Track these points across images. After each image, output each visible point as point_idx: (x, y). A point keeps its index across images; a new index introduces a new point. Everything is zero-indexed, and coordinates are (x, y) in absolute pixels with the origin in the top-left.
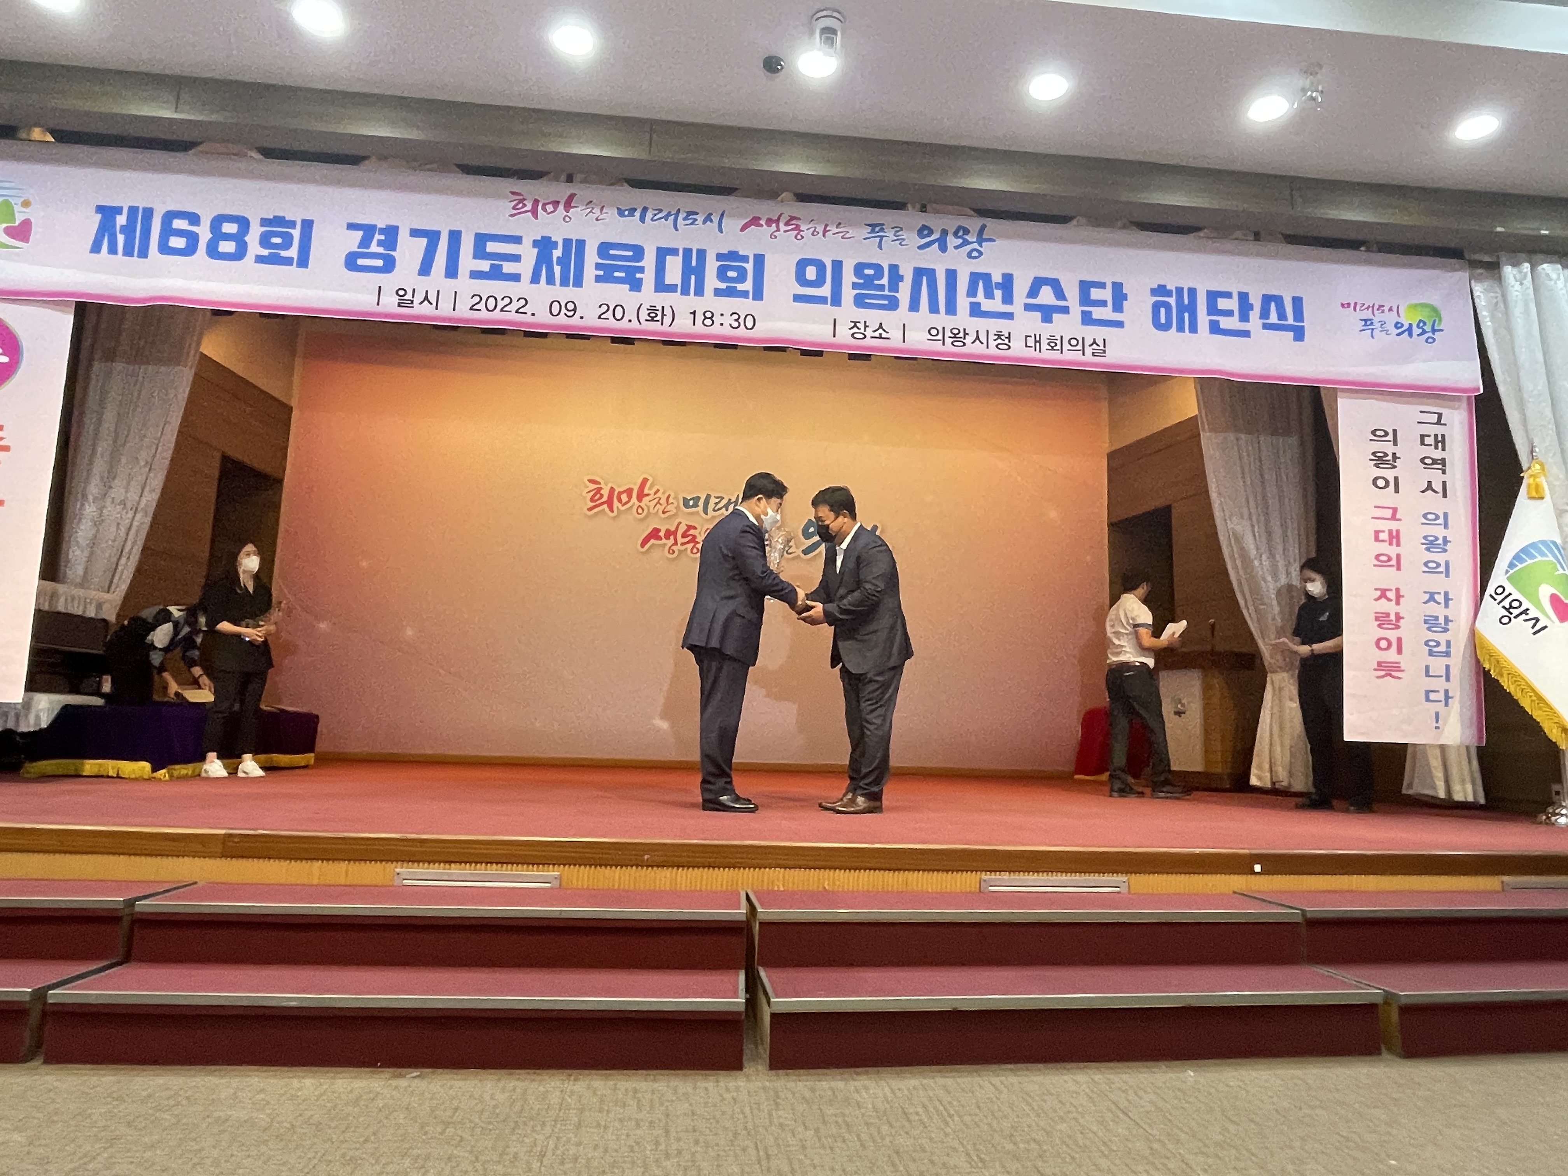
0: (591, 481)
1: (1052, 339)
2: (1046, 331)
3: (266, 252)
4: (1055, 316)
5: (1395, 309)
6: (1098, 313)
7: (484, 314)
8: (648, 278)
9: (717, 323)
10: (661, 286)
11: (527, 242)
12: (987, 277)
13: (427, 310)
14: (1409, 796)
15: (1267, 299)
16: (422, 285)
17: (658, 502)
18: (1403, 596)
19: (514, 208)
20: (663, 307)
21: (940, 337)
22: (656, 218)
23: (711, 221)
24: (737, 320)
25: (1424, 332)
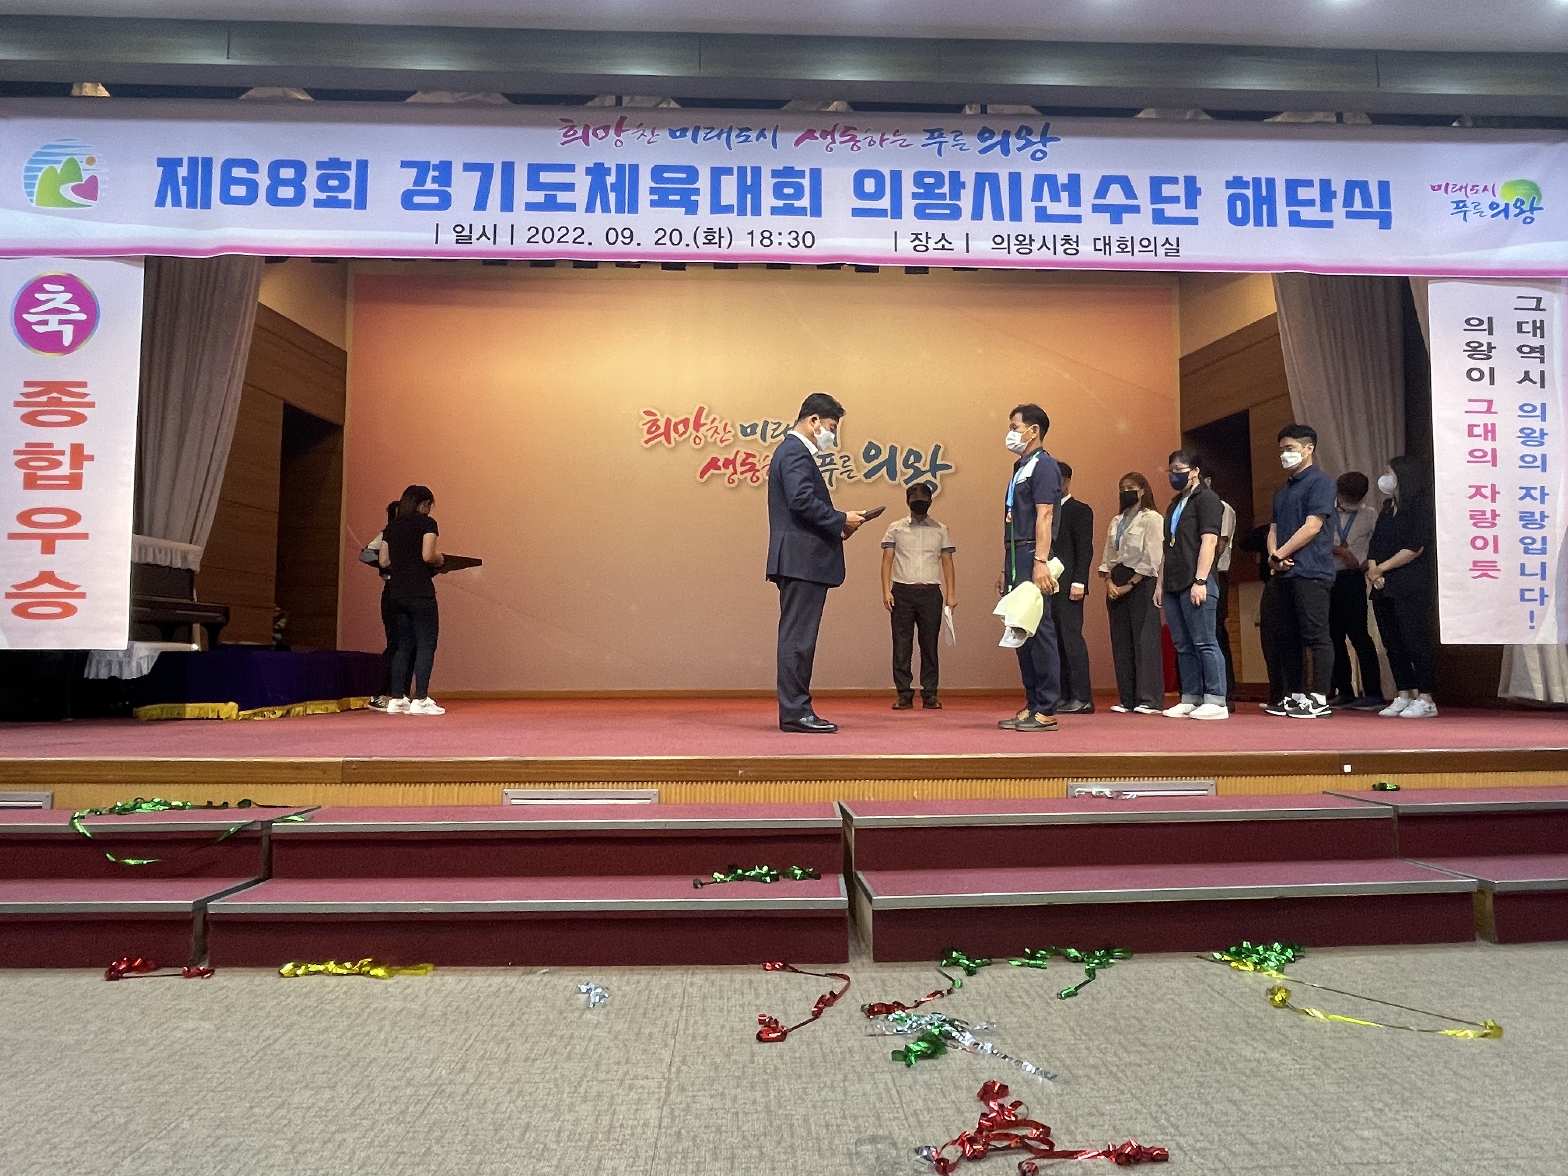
0: (645, 413)
1: (1122, 241)
2: (1115, 232)
3: (323, 196)
4: (1125, 217)
5: (1490, 188)
6: (1171, 210)
7: (541, 247)
8: (704, 200)
9: (775, 243)
10: (717, 208)
11: (581, 170)
12: (1051, 179)
13: (484, 245)
14: (1504, 700)
15: (1351, 186)
16: (479, 220)
17: (715, 432)
18: (1499, 493)
19: (565, 135)
20: (720, 229)
21: (1005, 245)
22: (709, 136)
23: (766, 138)
24: (795, 239)
25: (1522, 212)
